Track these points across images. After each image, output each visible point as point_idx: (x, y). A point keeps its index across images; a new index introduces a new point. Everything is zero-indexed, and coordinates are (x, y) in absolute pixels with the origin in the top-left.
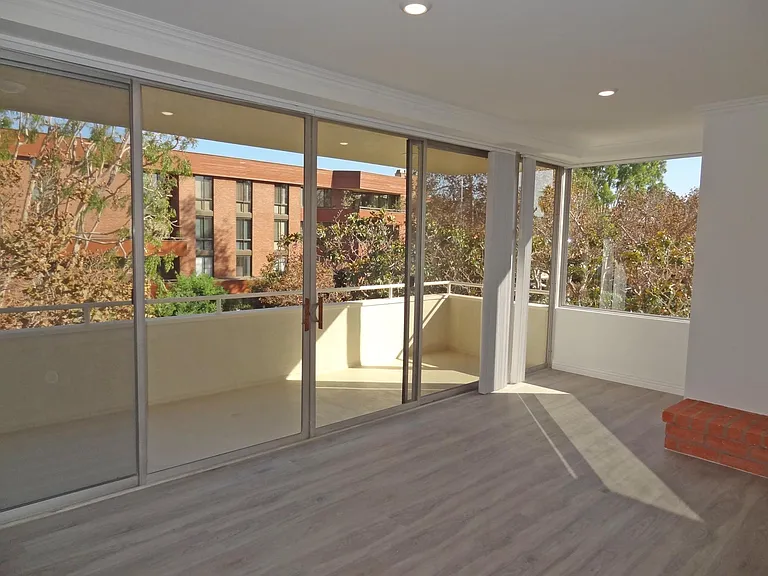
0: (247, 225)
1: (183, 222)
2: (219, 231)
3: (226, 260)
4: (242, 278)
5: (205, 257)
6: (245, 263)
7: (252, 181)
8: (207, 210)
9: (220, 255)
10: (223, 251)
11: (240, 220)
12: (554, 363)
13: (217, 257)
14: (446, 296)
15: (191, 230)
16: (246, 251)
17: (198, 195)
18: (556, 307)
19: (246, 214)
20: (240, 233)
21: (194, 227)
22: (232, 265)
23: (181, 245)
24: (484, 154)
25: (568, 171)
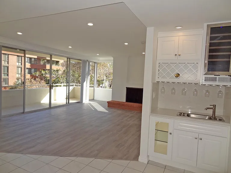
0: (6, 68)
4: (5, 86)
6: (6, 80)
7: (9, 54)
11: (4, 66)
12: (95, 99)
14: (74, 87)
16: (6, 77)
18: (95, 88)
19: (7, 65)
20: (4, 71)
24: (81, 60)
25: (97, 63)
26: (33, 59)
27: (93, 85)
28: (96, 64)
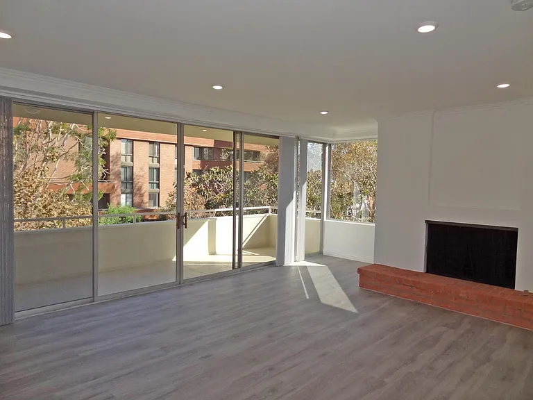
0: (156, 172)
1: (112, 170)
2: (137, 176)
3: (142, 195)
4: (152, 208)
5: (127, 193)
6: (155, 198)
7: (160, 143)
8: (129, 162)
9: (138, 192)
10: (139, 189)
11: (151, 168)
12: (324, 251)
13: (136, 194)
14: (268, 215)
15: (118, 175)
16: (156, 190)
17: (123, 152)
18: (325, 219)
19: (156, 164)
20: (151, 177)
21: (120, 173)
22: (146, 199)
23: (111, 185)
24: (277, 137)
25: (330, 145)
26: (206, 152)
27: (319, 212)
28: (327, 148)
